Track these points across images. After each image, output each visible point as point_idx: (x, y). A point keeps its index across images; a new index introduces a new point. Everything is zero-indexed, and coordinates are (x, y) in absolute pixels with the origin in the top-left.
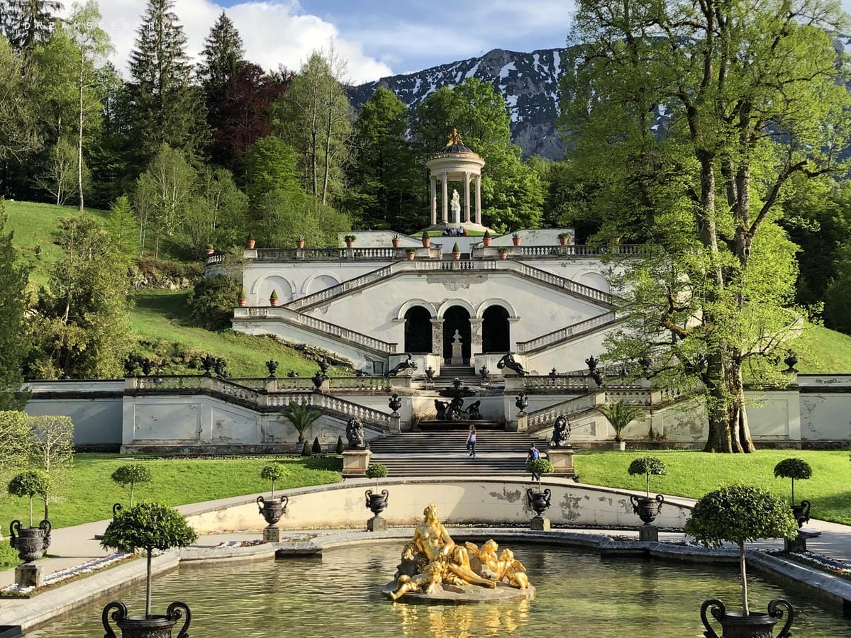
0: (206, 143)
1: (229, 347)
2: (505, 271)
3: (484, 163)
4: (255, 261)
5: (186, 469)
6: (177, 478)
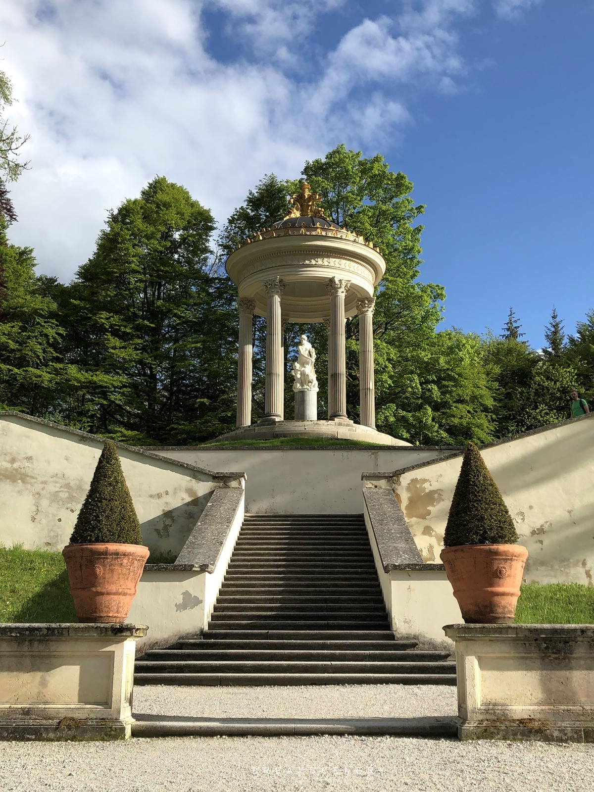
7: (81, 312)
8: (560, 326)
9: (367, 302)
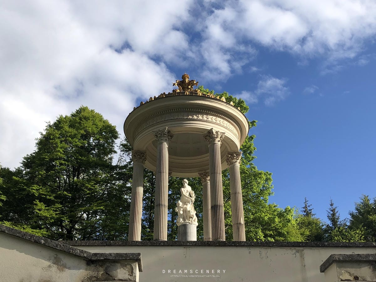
7: (19, 185)
8: (336, 210)
9: (235, 155)
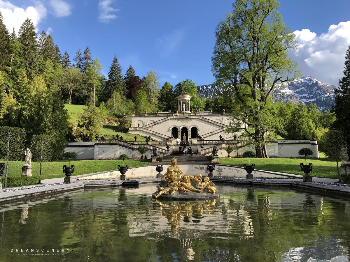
0: (126, 93)
1: (127, 137)
2: (197, 118)
3: (191, 97)
4: (135, 116)
5: (106, 162)
6: (103, 164)
